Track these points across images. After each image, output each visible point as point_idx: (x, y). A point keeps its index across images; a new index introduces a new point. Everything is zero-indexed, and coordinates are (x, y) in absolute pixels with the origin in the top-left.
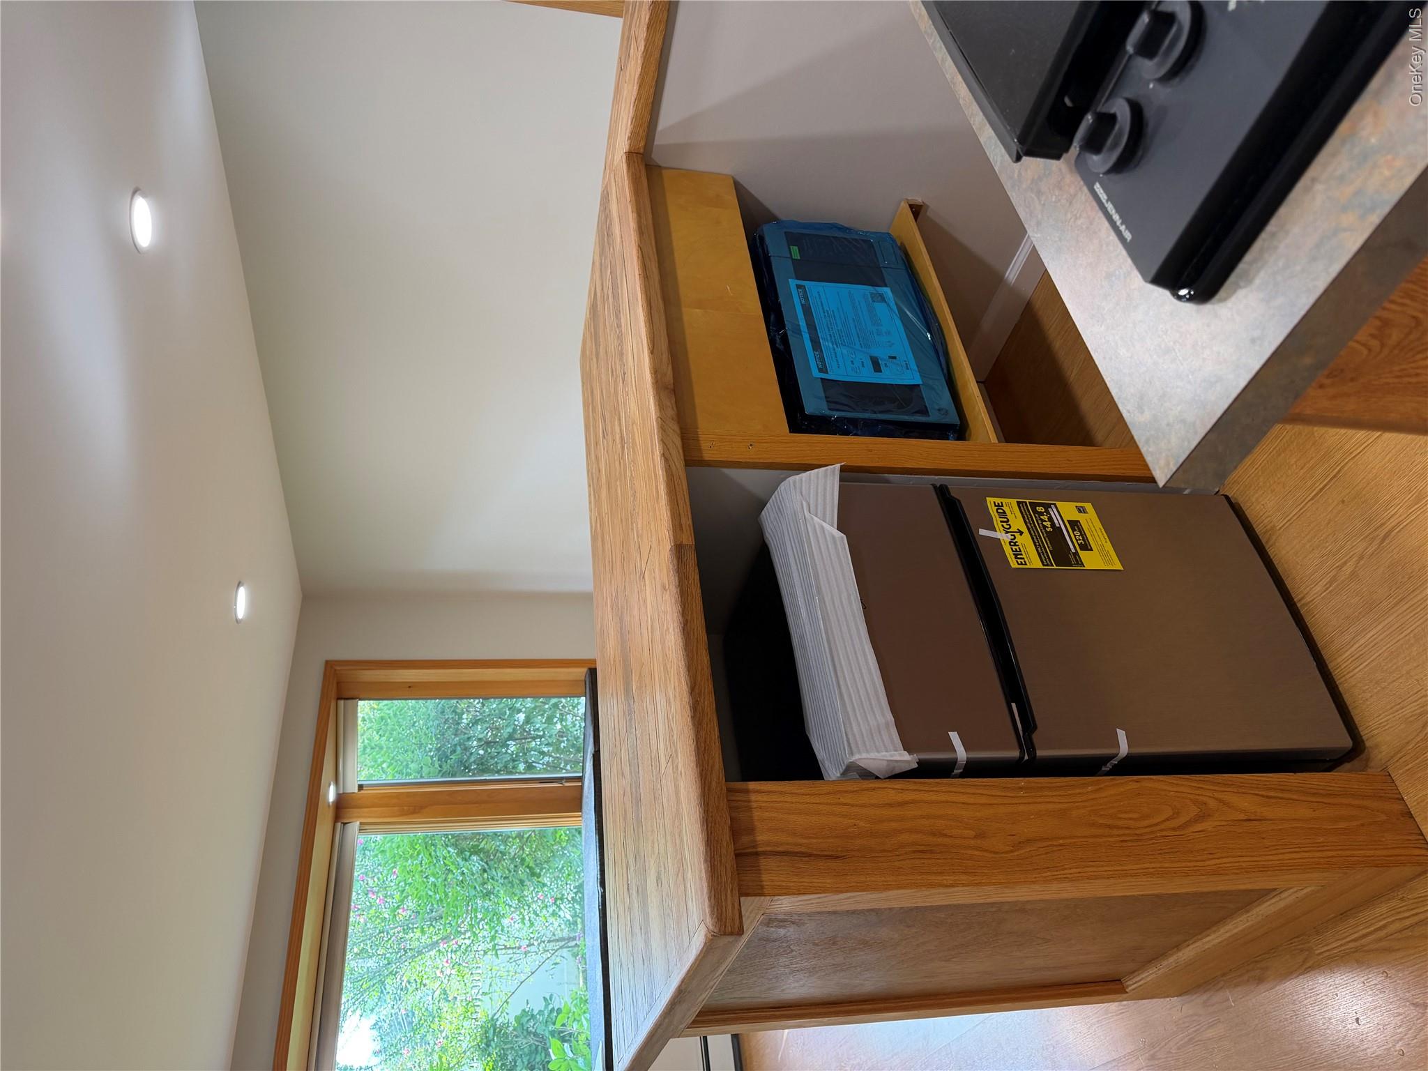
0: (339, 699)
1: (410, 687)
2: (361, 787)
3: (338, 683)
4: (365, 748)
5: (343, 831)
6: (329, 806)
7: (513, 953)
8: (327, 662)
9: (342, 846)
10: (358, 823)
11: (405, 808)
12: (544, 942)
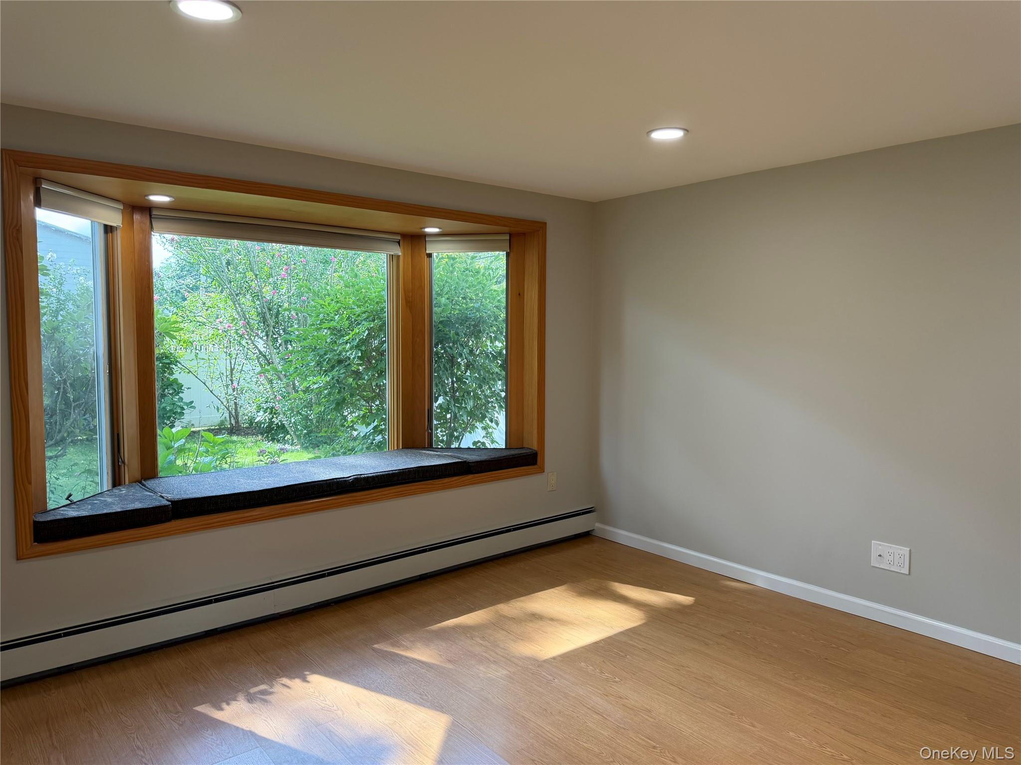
0: (510, 235)
1: (519, 294)
2: (430, 255)
3: (524, 234)
4: (454, 259)
5: (393, 241)
6: (422, 228)
7: (227, 376)
8: (546, 223)
9: (379, 239)
10: (400, 254)
11: (411, 294)
12: (236, 399)
